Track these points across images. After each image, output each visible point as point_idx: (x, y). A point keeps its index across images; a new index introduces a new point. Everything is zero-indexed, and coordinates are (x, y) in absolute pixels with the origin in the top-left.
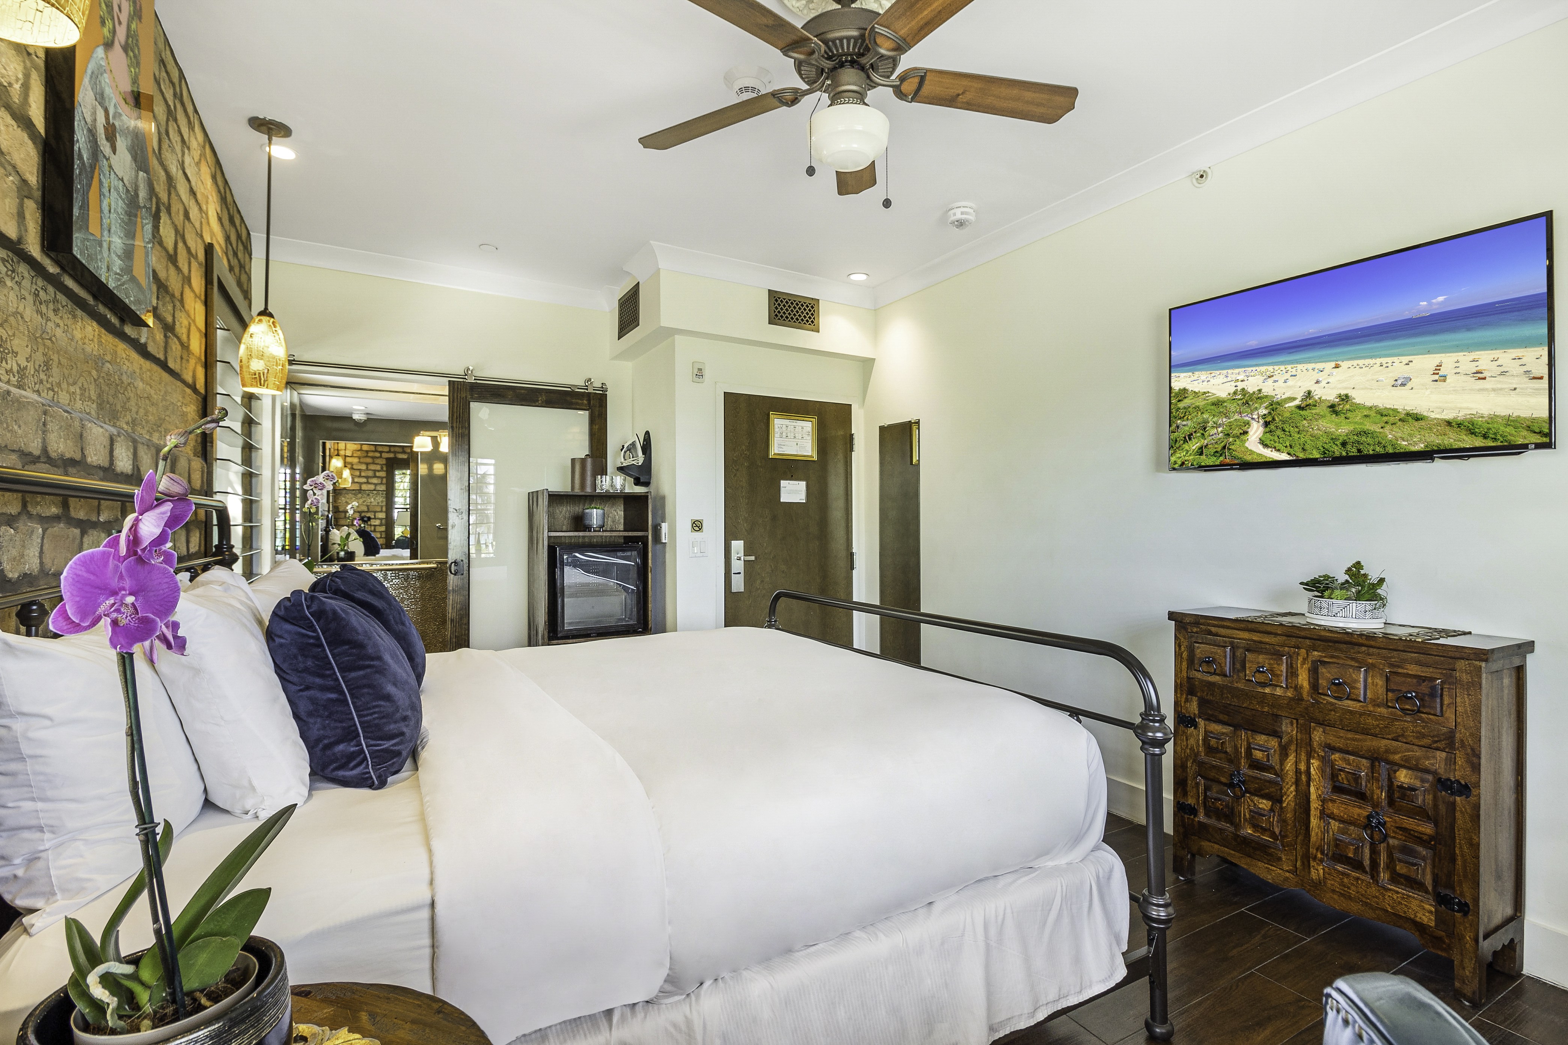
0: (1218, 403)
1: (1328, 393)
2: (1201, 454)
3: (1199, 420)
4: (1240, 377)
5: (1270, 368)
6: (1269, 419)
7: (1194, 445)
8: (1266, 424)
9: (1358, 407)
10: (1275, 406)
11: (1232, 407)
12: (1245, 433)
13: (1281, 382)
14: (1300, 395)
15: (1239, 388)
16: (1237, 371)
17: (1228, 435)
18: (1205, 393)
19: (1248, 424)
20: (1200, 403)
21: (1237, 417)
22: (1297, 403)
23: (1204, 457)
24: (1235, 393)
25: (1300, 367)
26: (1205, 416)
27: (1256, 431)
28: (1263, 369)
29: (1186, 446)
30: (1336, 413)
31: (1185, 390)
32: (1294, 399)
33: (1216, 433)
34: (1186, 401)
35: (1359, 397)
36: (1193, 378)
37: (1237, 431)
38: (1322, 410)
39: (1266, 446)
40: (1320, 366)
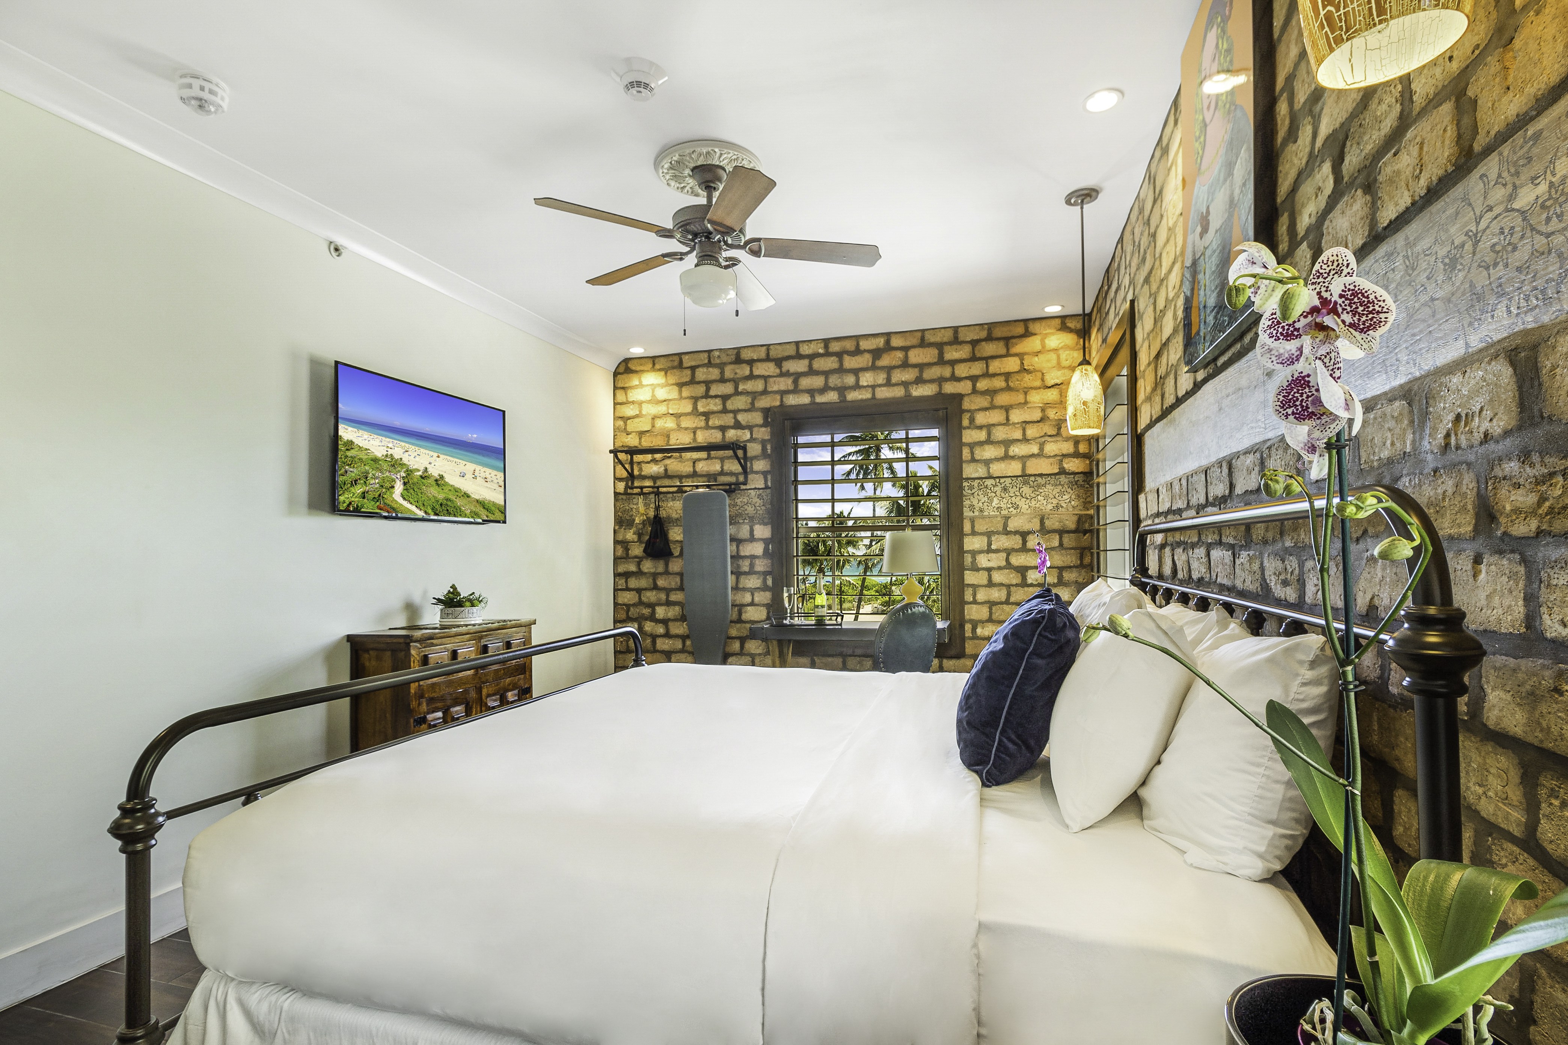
0: (375, 460)
1: (434, 472)
2: (364, 498)
3: (363, 470)
4: (390, 445)
5: (407, 445)
6: (406, 480)
7: (359, 490)
8: (405, 484)
9: (446, 484)
10: (409, 472)
11: (385, 466)
12: (393, 487)
13: (412, 457)
14: (422, 469)
15: (389, 453)
16: (388, 440)
17: (382, 486)
18: (366, 449)
19: (394, 481)
20: (364, 457)
21: (388, 474)
22: (420, 473)
23: (365, 500)
24: (387, 456)
25: (422, 450)
26: (367, 468)
27: (399, 487)
28: (403, 444)
29: (352, 489)
30: (438, 485)
31: (352, 442)
32: (419, 470)
33: (374, 484)
34: (352, 451)
35: (448, 479)
36: (358, 434)
37: (388, 485)
38: (431, 481)
39: (404, 499)
40: (431, 453)
